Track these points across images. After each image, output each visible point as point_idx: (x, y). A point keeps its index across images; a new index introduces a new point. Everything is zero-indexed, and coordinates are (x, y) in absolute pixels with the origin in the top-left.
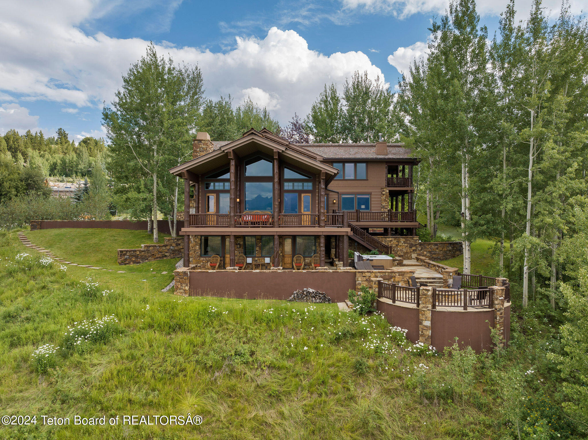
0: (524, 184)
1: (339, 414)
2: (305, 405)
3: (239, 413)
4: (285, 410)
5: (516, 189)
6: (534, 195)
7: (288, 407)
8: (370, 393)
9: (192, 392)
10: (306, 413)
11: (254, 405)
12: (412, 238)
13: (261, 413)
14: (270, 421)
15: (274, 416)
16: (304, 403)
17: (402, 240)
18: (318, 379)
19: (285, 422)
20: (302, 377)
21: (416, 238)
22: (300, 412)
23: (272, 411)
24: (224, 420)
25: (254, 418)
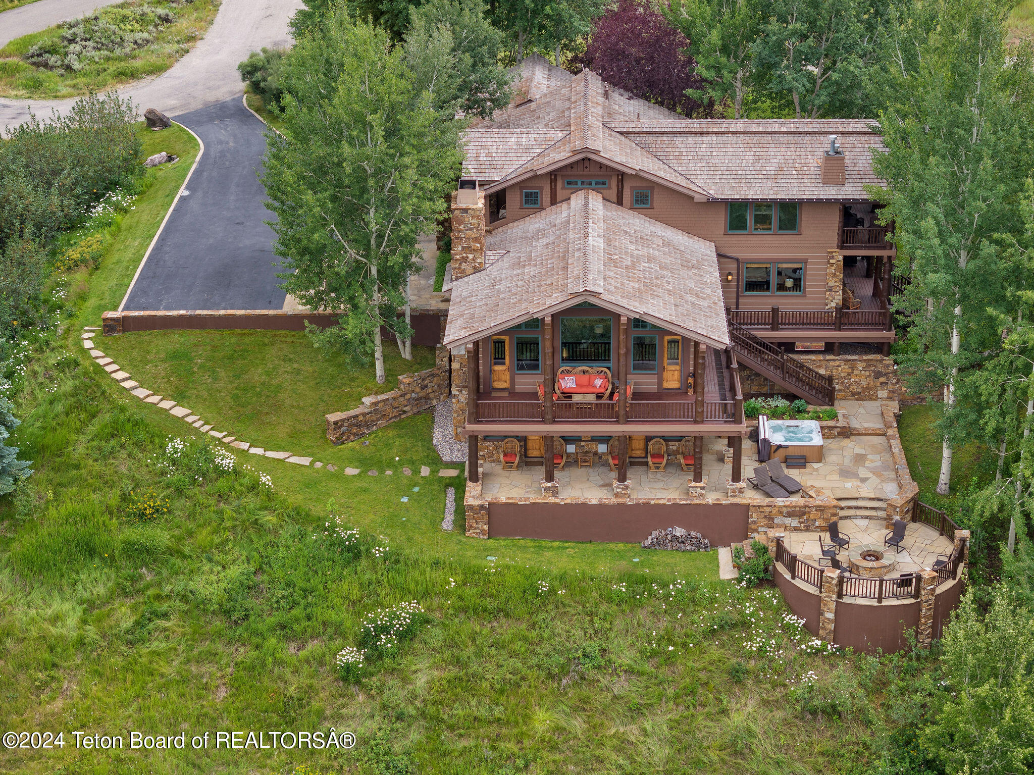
1: (707, 730)
2: (670, 720)
3: (597, 730)
4: (648, 725)
7: (650, 722)
8: (746, 705)
9: (539, 705)
10: (671, 729)
11: (612, 719)
12: (881, 360)
13: (622, 730)
14: (632, 738)
15: (636, 732)
16: (669, 716)
18: (685, 688)
19: (648, 740)
20: (666, 686)
21: (888, 361)
22: (665, 727)
23: (634, 726)
24: (582, 737)
25: (614, 735)
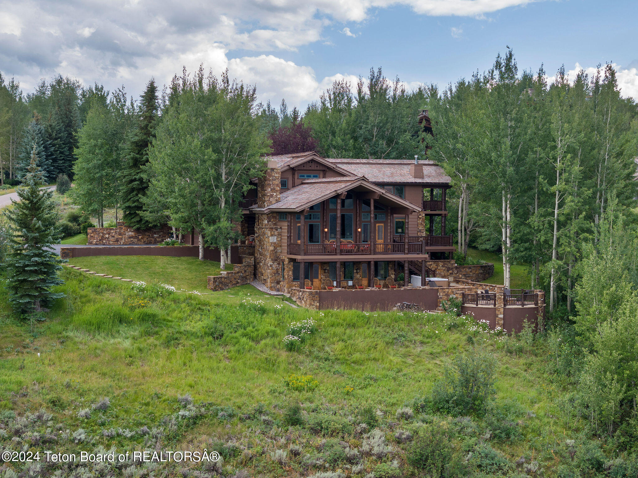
0: (552, 222)
5: (546, 225)
6: (558, 230)
11: (424, 358)
12: (449, 262)
17: (441, 264)
21: (453, 262)
